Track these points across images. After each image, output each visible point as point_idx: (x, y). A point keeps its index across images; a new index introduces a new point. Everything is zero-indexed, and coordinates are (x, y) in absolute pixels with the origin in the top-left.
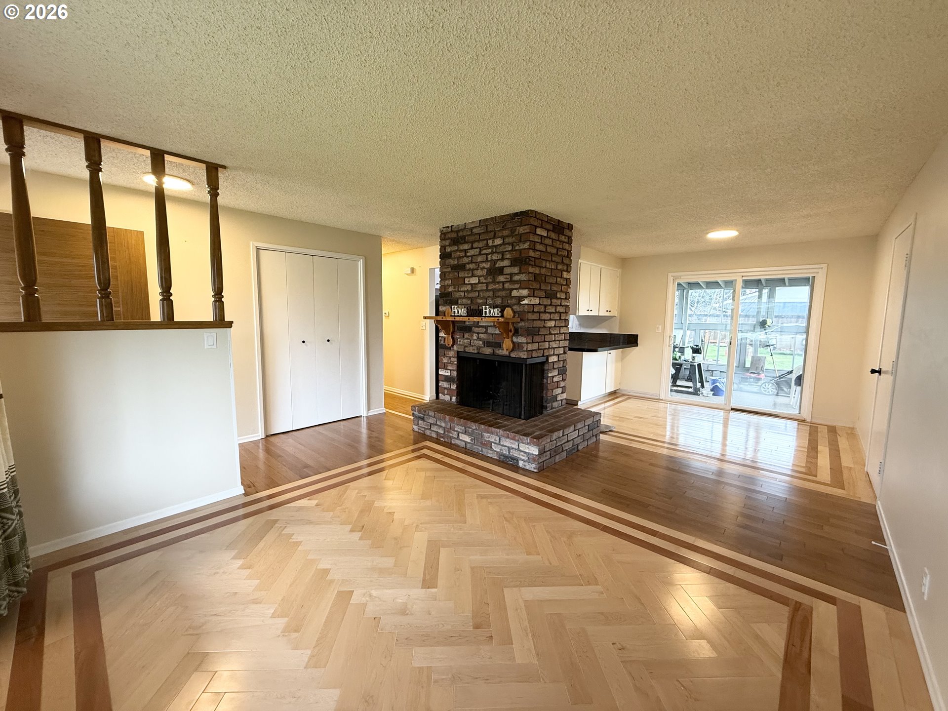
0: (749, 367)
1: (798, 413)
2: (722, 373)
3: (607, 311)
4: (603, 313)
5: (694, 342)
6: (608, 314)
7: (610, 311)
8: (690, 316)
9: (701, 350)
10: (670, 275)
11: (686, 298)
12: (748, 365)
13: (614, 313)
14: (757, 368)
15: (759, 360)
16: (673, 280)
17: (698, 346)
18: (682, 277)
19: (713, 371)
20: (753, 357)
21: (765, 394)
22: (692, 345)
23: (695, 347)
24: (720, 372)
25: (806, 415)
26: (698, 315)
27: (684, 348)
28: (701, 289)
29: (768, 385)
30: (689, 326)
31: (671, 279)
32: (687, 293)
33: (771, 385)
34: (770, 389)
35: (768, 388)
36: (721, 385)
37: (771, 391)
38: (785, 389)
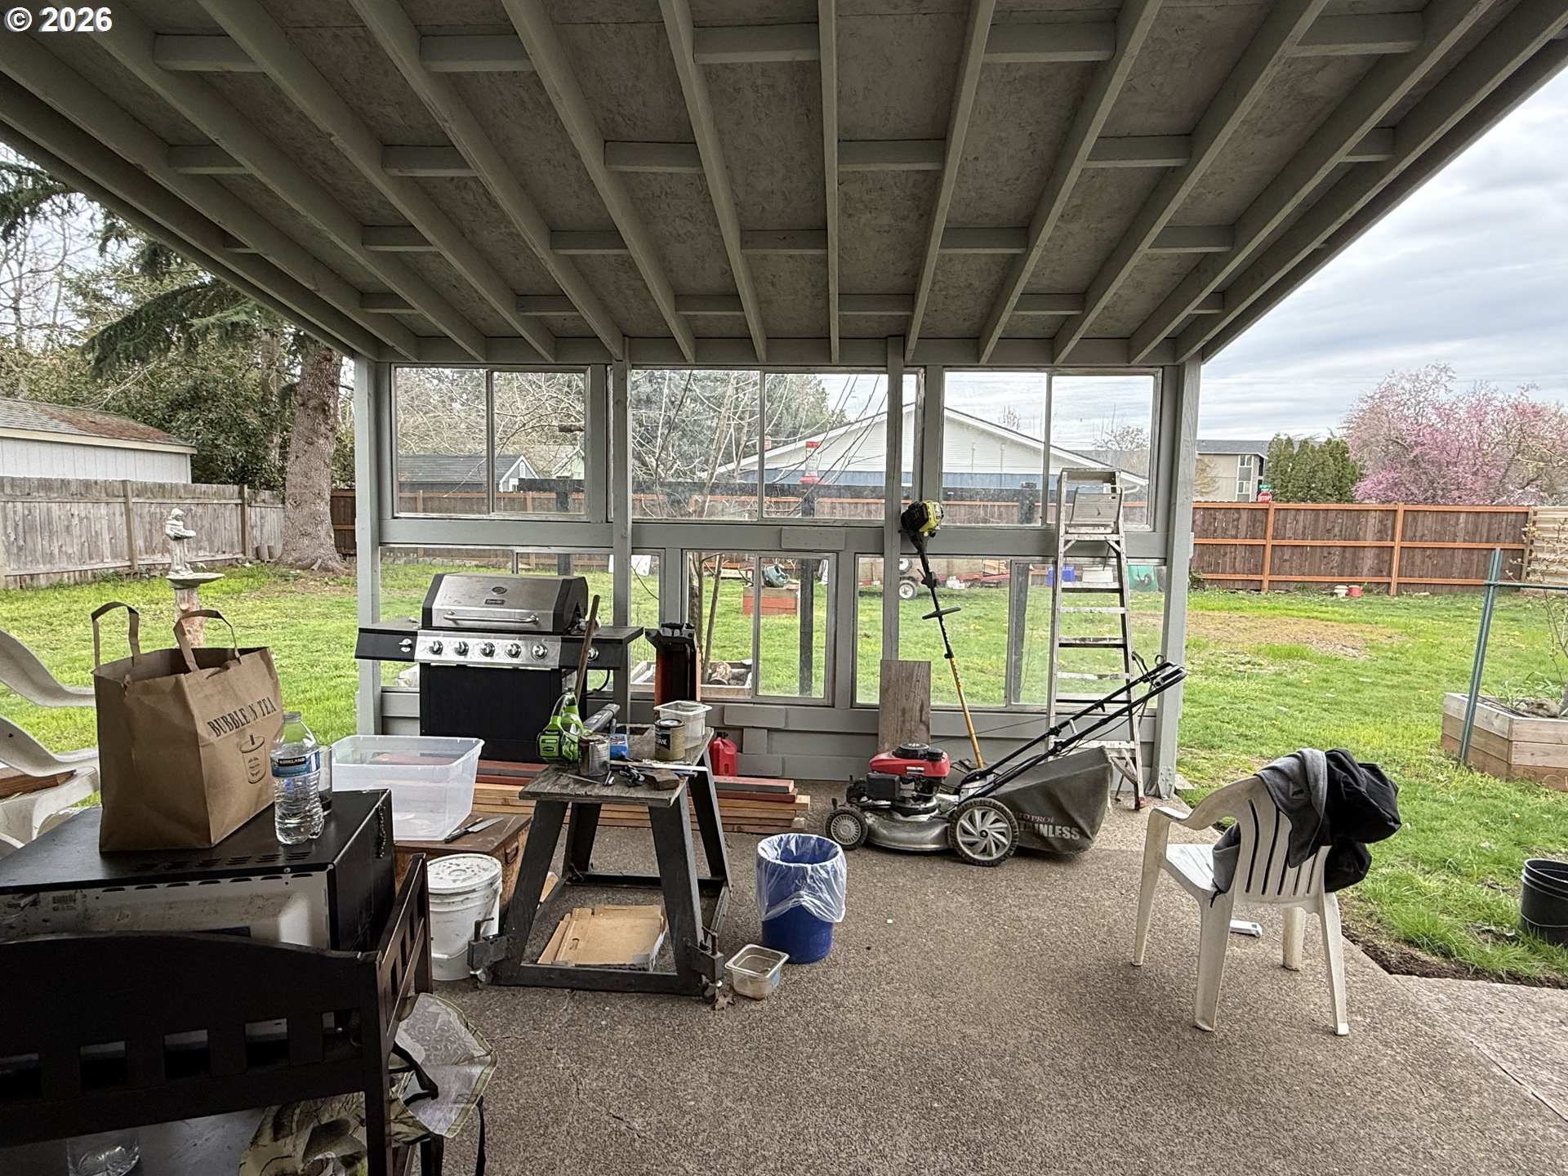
2: (776, 736)
8: (638, 487)
9: (692, 646)
11: (616, 403)
14: (904, 712)
15: (909, 678)
17: (681, 626)
19: (741, 729)
20: (886, 665)
21: (974, 862)
23: (668, 632)
24: (770, 730)
26: (670, 484)
27: (620, 641)
28: (674, 367)
29: (983, 816)
32: (621, 382)
33: (992, 817)
34: (990, 837)
35: (984, 834)
36: (819, 899)
37: (997, 847)
38: (1044, 829)
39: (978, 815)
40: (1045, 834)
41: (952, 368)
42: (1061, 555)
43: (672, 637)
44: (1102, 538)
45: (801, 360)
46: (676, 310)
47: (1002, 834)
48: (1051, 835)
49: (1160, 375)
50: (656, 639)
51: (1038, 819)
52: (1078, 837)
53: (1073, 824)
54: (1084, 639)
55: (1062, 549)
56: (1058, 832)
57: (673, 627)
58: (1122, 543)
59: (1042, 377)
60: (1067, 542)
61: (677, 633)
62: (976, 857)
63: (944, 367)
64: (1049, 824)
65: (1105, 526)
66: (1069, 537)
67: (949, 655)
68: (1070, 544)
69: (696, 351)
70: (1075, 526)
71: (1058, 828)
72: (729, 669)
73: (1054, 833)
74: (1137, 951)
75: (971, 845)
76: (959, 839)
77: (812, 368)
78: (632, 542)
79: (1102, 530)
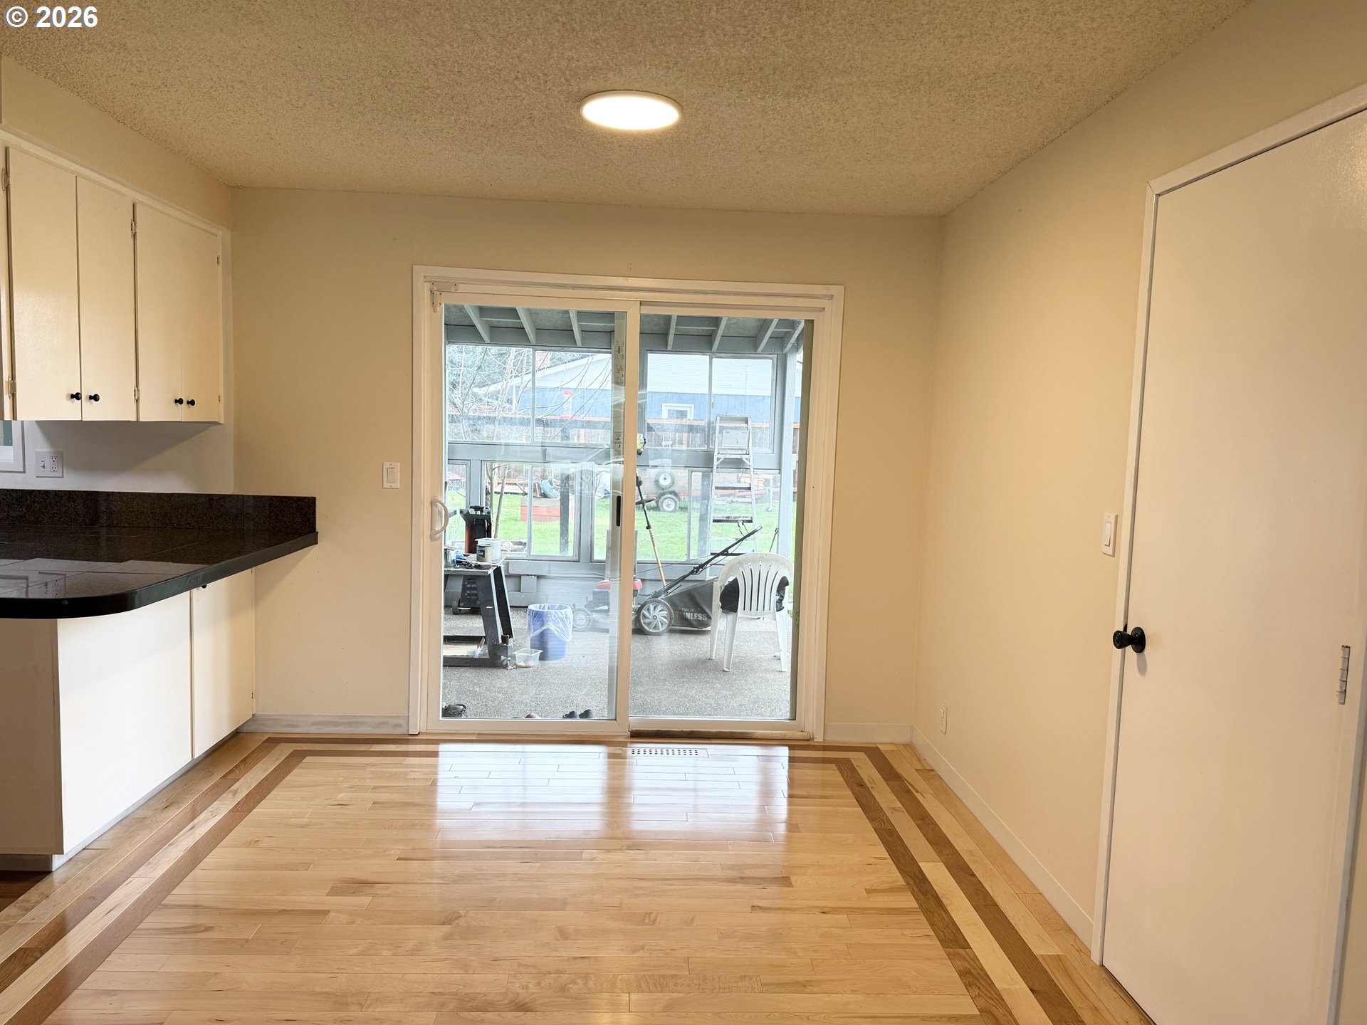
0: (603, 558)
1: (788, 716)
2: (542, 581)
3: (180, 401)
4: (156, 410)
5: (468, 497)
6: (181, 414)
7: (192, 403)
8: (453, 420)
9: (489, 521)
10: (420, 272)
12: (600, 554)
13: (210, 409)
16: (432, 293)
17: (481, 509)
18: (462, 288)
21: (650, 634)
22: (464, 507)
23: (472, 512)
24: (538, 577)
25: (812, 725)
26: (473, 419)
28: (476, 344)
29: (655, 608)
30: (450, 451)
31: (423, 291)
33: (659, 608)
34: (658, 619)
35: (655, 617)
36: (559, 627)
37: (662, 624)
38: (688, 615)
39: (652, 607)
40: (689, 618)
41: (652, 351)
42: (715, 467)
43: (476, 515)
44: (739, 457)
45: (558, 344)
46: (480, 317)
47: (663, 617)
48: (692, 618)
49: (775, 359)
50: (467, 516)
51: (685, 610)
52: (706, 619)
53: (703, 612)
54: (728, 517)
55: (716, 463)
56: (695, 616)
57: (476, 508)
58: (751, 461)
59: (707, 358)
60: (718, 459)
61: (479, 513)
62: (651, 631)
63: (647, 350)
64: (691, 612)
65: (742, 449)
66: (720, 456)
67: (648, 527)
68: (720, 461)
69: (491, 337)
70: (724, 449)
71: (695, 614)
72: (511, 544)
73: (693, 617)
74: (711, 651)
75: (649, 624)
76: (642, 621)
77: (566, 349)
78: (449, 457)
79: (740, 452)
